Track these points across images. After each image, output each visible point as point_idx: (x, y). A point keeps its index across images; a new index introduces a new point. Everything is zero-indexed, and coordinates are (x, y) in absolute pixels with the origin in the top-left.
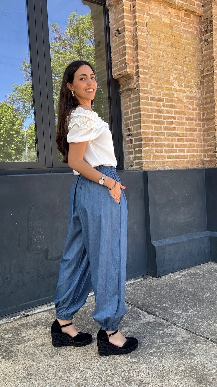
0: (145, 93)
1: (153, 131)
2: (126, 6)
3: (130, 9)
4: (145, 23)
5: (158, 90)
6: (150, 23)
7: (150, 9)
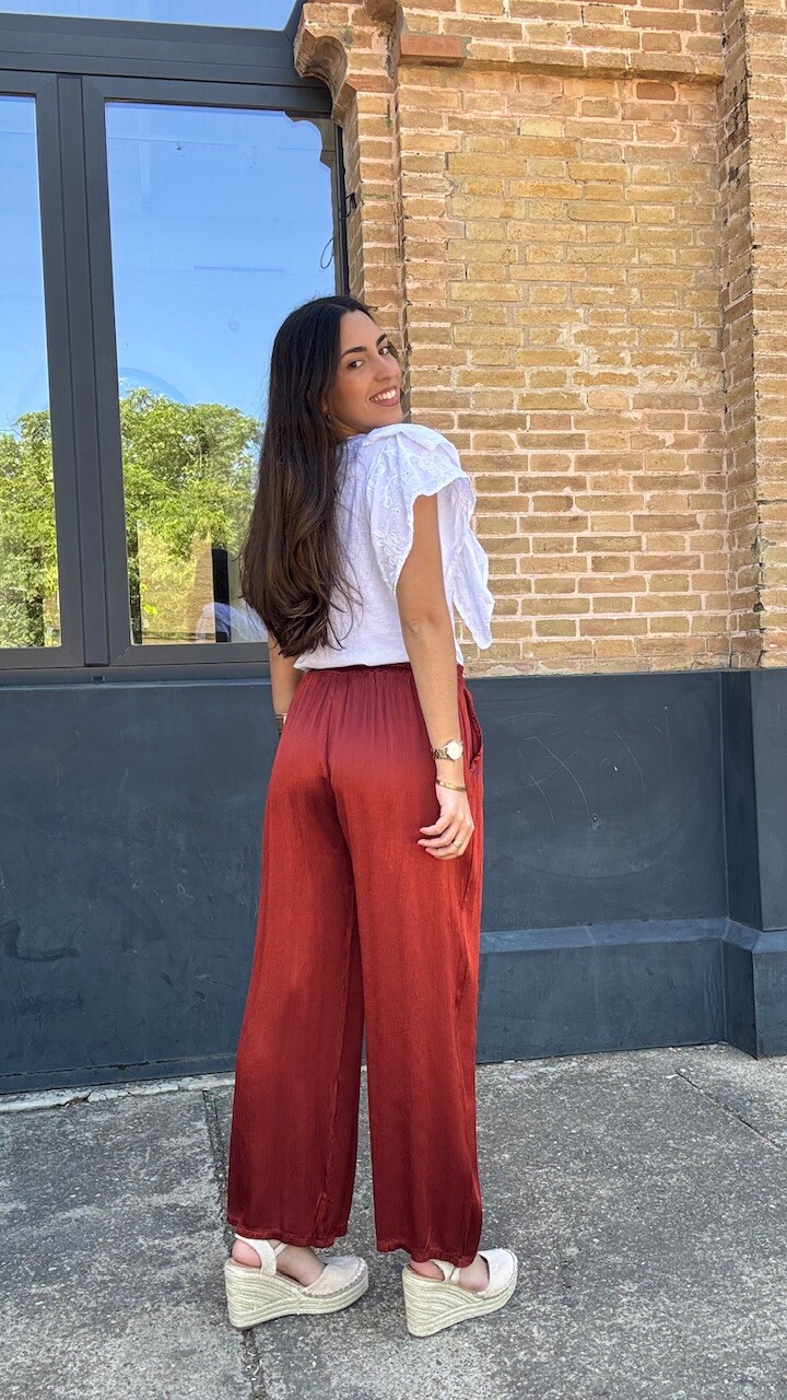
2: (369, 112)
3: (388, 118)
4: (442, 157)
5: (498, 389)
6: (463, 155)
7: (465, 104)
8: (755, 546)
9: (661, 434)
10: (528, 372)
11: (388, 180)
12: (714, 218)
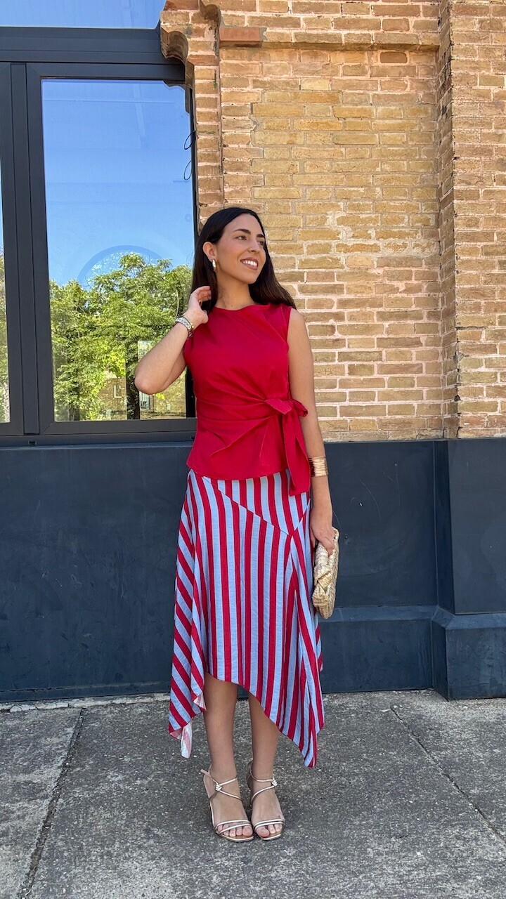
8: (455, 357)
9: (396, 284)
10: (305, 245)
11: (214, 122)
12: (433, 140)
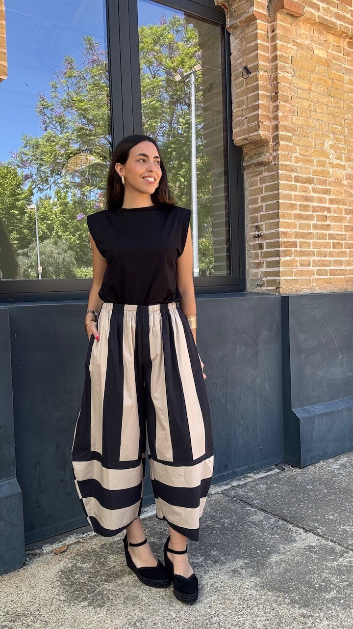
0: (286, 170)
1: (297, 230)
2: (261, 30)
3: (268, 34)
4: (290, 58)
5: (306, 166)
6: (297, 58)
7: (298, 35)
10: (315, 159)
11: (267, 64)
